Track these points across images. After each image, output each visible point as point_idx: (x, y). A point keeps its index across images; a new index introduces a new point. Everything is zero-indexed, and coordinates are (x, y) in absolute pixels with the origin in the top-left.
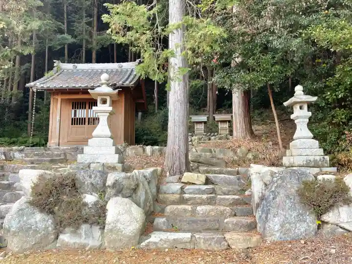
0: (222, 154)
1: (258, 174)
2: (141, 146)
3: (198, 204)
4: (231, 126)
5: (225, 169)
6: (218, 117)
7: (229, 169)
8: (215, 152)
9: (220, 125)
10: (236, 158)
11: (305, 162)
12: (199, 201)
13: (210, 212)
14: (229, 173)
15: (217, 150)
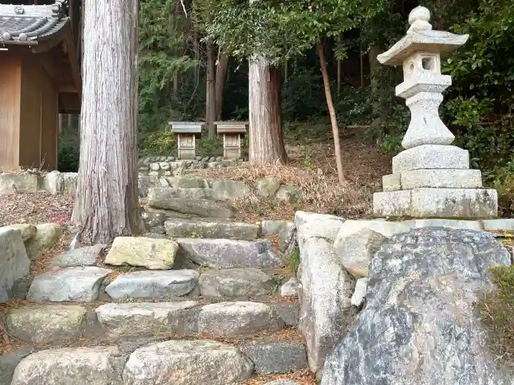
0: (225, 192)
1: (323, 243)
2: (34, 170)
3: (140, 335)
4: (245, 147)
5: (228, 225)
6: (223, 126)
7: (239, 224)
8: (211, 187)
9: (226, 142)
10: (254, 199)
11: (441, 206)
12: (143, 327)
13: (170, 371)
14: (239, 235)
15: (216, 184)
